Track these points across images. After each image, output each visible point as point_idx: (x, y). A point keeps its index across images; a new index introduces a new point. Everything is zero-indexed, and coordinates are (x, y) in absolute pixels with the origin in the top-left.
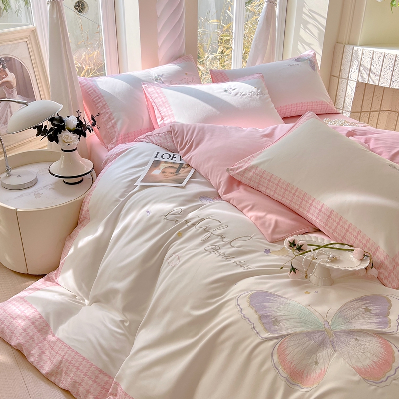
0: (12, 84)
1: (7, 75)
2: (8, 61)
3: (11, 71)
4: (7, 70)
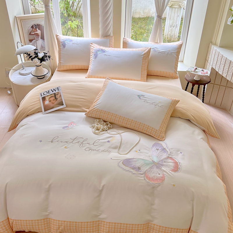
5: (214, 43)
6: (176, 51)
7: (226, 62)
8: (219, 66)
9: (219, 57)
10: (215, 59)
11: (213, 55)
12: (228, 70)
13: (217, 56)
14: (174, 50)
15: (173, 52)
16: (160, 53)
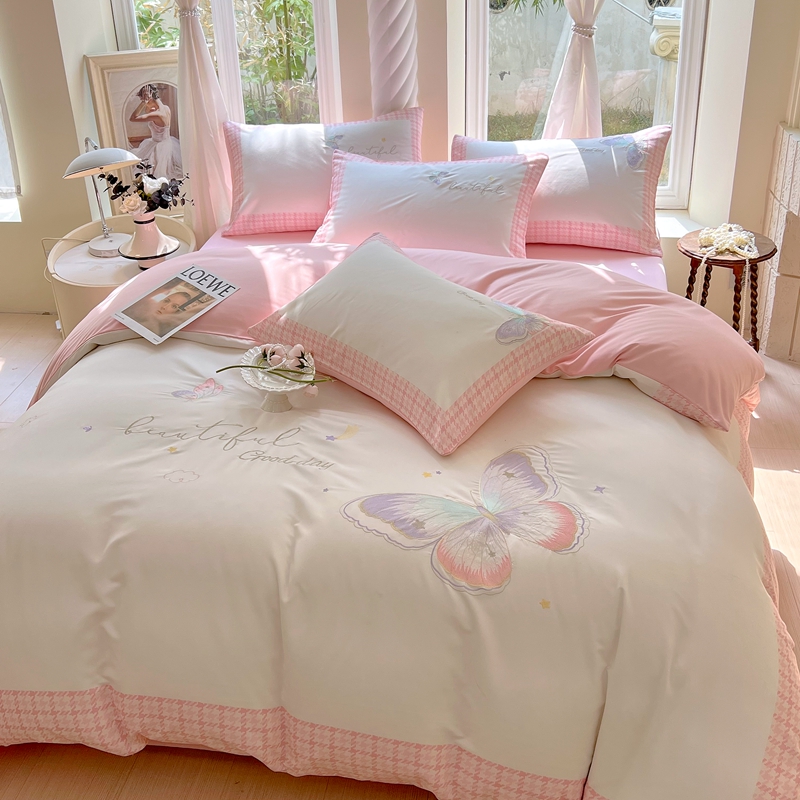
0: (164, 120)
1: (157, 107)
2: (162, 90)
3: (165, 102)
4: (159, 101)
5: (791, 122)
11: (790, 164)
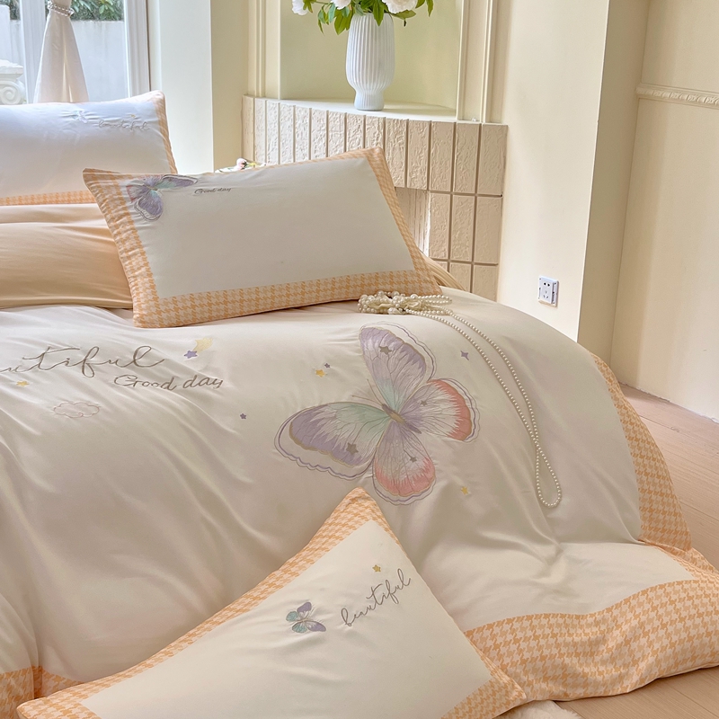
5: (258, 93)
6: (156, 119)
7: (330, 125)
8: (306, 151)
9: (299, 122)
10: (283, 137)
11: (273, 128)
12: (343, 147)
13: (290, 123)
14: (150, 116)
15: (150, 122)
16: (108, 128)
